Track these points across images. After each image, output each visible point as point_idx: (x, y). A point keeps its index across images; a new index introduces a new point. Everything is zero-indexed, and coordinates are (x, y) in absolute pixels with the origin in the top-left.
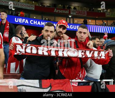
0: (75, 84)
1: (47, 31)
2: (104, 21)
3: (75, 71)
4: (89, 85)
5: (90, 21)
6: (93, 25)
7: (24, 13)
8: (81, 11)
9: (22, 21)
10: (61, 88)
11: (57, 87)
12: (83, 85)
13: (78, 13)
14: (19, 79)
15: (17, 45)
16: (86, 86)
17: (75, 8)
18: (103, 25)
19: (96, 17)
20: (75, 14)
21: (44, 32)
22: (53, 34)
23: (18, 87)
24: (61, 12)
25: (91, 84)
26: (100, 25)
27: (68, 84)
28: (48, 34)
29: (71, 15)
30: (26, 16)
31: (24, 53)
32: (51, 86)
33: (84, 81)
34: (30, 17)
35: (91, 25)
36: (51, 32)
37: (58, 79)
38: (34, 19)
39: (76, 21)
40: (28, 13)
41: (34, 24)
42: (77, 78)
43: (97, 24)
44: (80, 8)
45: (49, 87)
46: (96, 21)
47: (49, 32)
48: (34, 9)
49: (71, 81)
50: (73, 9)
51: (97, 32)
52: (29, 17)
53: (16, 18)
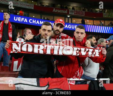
0: (73, 82)
1: (44, 30)
2: (101, 21)
3: (72, 69)
4: (86, 83)
5: (88, 21)
6: (91, 25)
7: (23, 12)
8: (80, 11)
9: (21, 20)
10: (59, 87)
11: (54, 86)
12: (81, 84)
13: (76, 13)
14: (17, 78)
15: (12, 43)
16: (83, 85)
17: (73, 8)
18: (100, 25)
19: (94, 18)
20: (73, 14)
21: (41, 31)
22: (50, 33)
23: (15, 85)
24: (59, 11)
25: (88, 82)
26: (98, 25)
27: (65, 83)
28: (46, 33)
29: (70, 15)
30: (25, 15)
31: (20, 51)
32: (48, 85)
33: (81, 79)
34: (30, 17)
35: (89, 25)
36: (49, 31)
37: (55, 78)
38: (33, 18)
39: (74, 21)
40: (27, 13)
41: (33, 23)
42: (74, 77)
43: (94, 24)
44: (78, 8)
45: (46, 86)
46: (94, 21)
47: (47, 31)
48: (33, 8)
49: (68, 79)
50: (71, 9)
51: (94, 32)
52: (28, 16)
53: (15, 17)
